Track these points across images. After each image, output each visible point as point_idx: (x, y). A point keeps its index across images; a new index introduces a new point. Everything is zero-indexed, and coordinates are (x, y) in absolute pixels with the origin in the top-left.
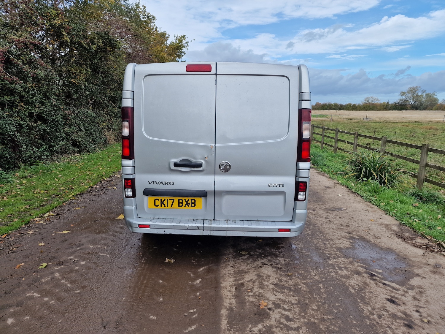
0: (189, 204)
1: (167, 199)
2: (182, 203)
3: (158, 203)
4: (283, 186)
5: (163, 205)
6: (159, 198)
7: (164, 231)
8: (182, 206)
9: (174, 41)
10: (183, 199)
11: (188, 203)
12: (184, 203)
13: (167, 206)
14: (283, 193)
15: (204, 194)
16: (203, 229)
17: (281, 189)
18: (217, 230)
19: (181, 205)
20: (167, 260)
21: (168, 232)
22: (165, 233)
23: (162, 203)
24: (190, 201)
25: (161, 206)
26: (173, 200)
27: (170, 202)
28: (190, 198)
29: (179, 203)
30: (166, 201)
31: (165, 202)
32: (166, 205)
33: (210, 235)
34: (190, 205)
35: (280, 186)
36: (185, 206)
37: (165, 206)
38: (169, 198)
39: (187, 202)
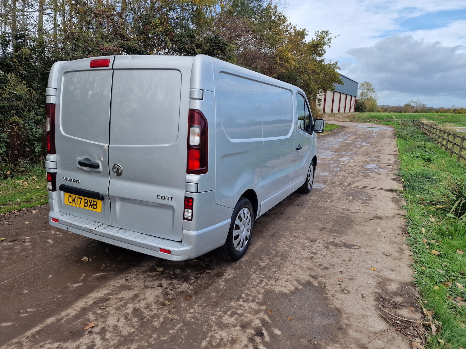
0: (92, 205)
2: (87, 203)
3: (71, 200)
4: (171, 200)
6: (72, 195)
7: (68, 228)
8: (87, 206)
9: (315, 38)
10: (88, 199)
13: (77, 204)
14: (172, 208)
16: (96, 233)
17: (169, 203)
18: (106, 237)
21: (71, 230)
22: (68, 230)
23: (73, 200)
24: (93, 202)
25: (73, 203)
26: (81, 199)
27: (79, 200)
28: (93, 200)
29: (85, 203)
30: (76, 198)
31: (76, 201)
33: (100, 240)
34: (93, 207)
35: (168, 199)
36: (89, 207)
37: (75, 204)
38: (78, 196)
39: (90, 203)
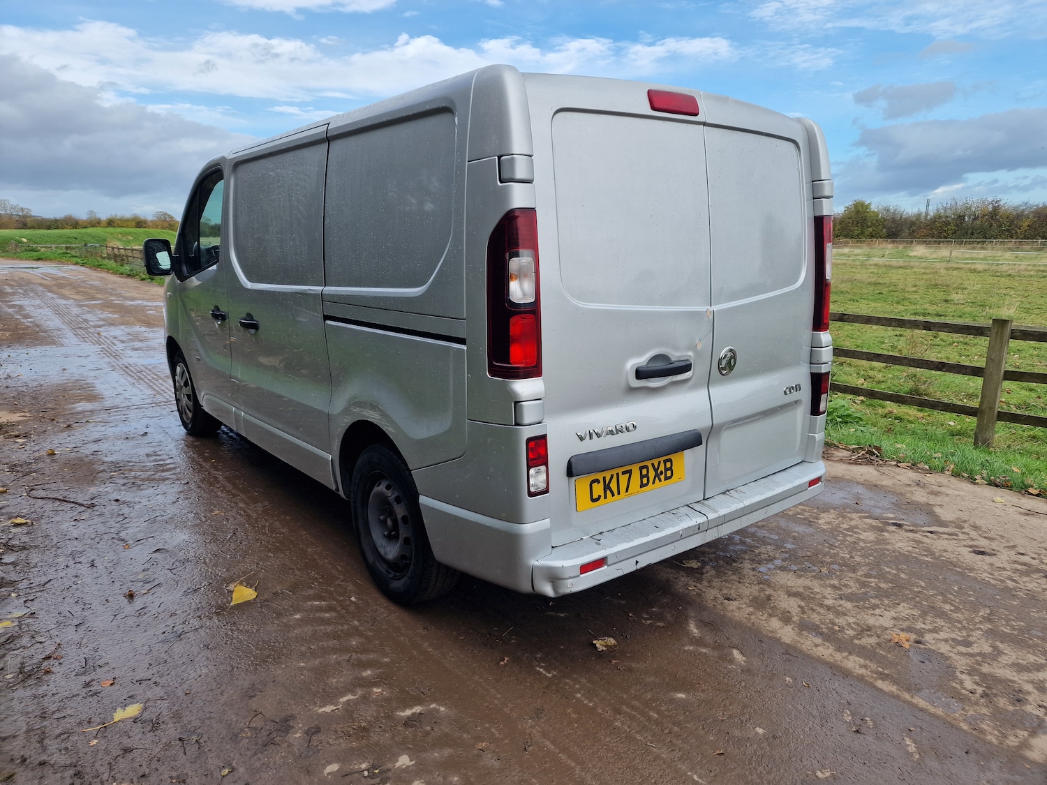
0: (661, 473)
1: (618, 474)
3: (598, 489)
4: (800, 389)
5: (608, 492)
6: (600, 476)
7: (637, 563)
8: (647, 485)
10: (649, 464)
11: (659, 472)
12: (652, 474)
13: (619, 493)
15: (693, 440)
16: (708, 527)
17: (798, 396)
19: (645, 481)
20: (599, 644)
21: (645, 561)
22: (639, 566)
23: (607, 487)
24: (662, 467)
25: (605, 497)
26: (630, 472)
28: (662, 459)
29: (642, 477)
31: (613, 485)
32: (616, 492)
34: (662, 477)
35: (797, 390)
36: (653, 483)
37: (613, 495)
38: (620, 470)
39: (656, 470)
